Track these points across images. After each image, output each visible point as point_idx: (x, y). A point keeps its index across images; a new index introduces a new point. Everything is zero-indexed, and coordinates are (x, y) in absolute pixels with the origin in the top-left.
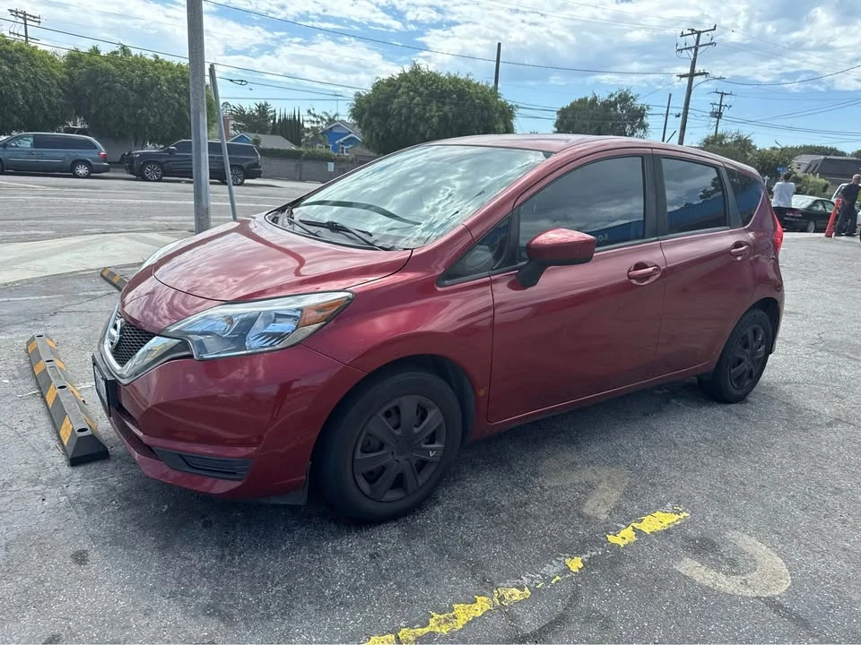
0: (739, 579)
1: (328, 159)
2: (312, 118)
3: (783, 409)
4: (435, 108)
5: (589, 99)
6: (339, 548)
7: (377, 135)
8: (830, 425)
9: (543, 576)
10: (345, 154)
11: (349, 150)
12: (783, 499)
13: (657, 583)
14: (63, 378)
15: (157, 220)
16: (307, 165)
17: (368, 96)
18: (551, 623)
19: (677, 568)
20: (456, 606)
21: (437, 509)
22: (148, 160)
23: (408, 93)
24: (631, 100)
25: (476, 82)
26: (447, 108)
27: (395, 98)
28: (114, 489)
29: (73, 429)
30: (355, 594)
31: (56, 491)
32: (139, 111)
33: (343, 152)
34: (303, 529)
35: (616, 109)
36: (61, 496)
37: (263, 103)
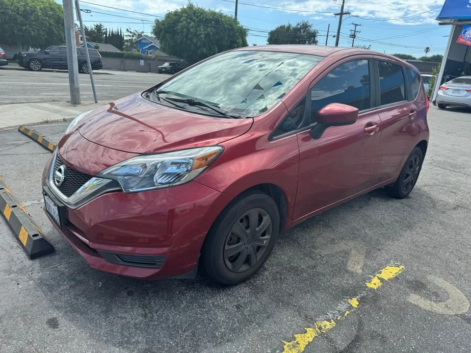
0: (442, 304)
1: (139, 58)
2: (129, 34)
3: (428, 200)
4: (202, 29)
5: (286, 26)
6: (216, 303)
7: (169, 44)
8: (454, 209)
9: (339, 311)
10: (149, 55)
11: (152, 53)
12: (448, 254)
13: (403, 311)
14: (13, 200)
15: (44, 95)
16: (128, 62)
17: (163, 21)
18: (353, 341)
19: (409, 300)
20: (296, 336)
21: (266, 273)
22: (32, 58)
23: (186, 20)
24: (309, 27)
25: (225, 14)
26: (209, 29)
27: (179, 23)
28: (63, 273)
29: (29, 235)
30: (234, 333)
31: (25, 278)
32: (24, 28)
33: (148, 54)
34: (191, 292)
35: (301, 32)
36: (30, 280)
37: (99, 25)
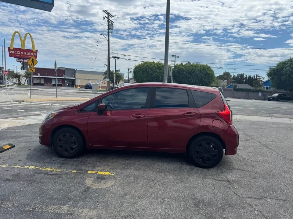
1: (258, 91)
7: (276, 82)
16: (251, 94)
17: (275, 68)
23: (290, 66)
27: (284, 68)
37: (242, 74)
